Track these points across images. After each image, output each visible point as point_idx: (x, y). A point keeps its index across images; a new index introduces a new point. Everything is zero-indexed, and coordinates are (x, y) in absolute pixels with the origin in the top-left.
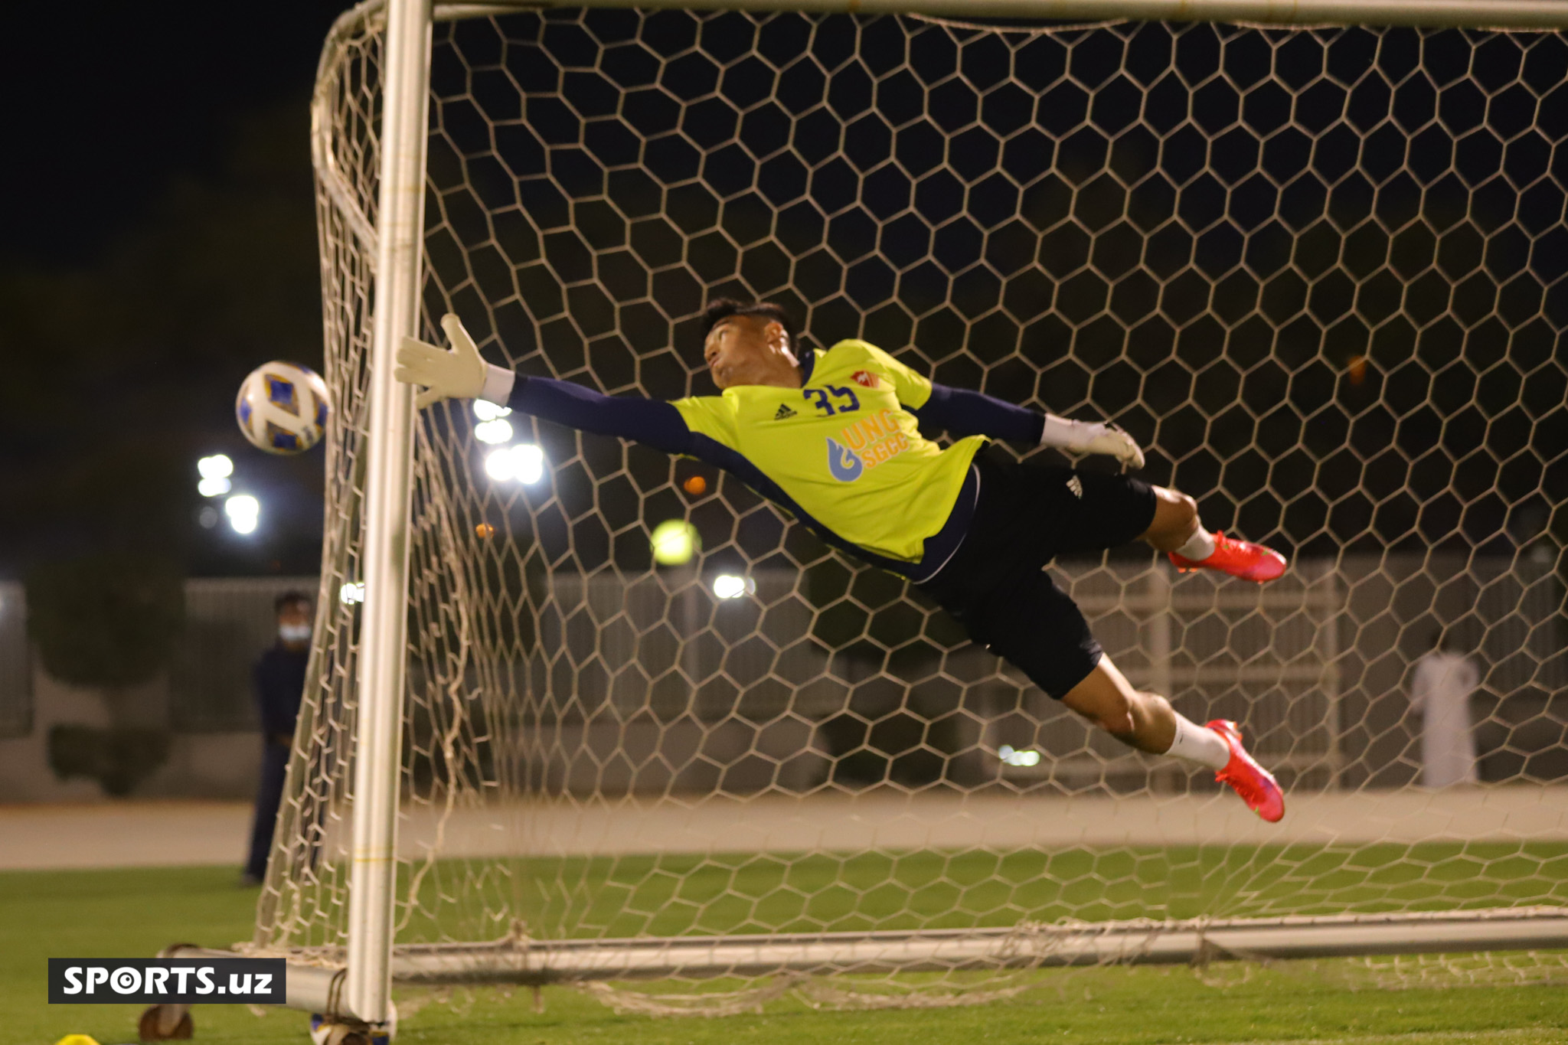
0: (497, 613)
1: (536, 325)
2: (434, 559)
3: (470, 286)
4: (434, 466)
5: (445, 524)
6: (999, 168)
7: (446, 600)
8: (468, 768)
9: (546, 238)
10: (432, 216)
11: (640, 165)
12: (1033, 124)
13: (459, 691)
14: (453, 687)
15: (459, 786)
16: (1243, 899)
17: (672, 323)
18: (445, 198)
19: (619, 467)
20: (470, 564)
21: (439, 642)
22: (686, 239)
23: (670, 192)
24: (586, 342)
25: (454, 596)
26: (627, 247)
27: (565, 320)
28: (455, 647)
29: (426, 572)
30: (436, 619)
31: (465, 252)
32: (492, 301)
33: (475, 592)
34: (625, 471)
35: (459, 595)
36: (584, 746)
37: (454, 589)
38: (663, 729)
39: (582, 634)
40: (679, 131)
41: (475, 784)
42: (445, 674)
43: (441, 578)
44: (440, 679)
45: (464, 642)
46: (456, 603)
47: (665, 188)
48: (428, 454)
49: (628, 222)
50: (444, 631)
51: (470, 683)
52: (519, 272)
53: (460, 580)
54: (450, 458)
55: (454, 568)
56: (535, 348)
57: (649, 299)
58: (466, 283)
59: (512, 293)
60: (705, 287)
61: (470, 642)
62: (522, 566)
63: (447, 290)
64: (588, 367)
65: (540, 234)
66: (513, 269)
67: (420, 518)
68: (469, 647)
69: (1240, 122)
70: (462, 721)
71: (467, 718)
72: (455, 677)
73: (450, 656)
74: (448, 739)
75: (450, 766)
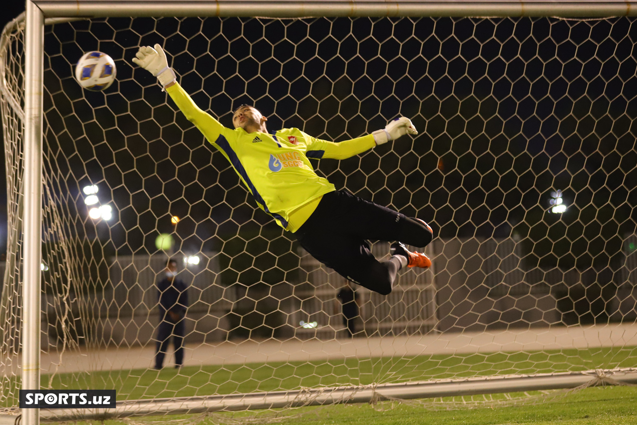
0: (82, 266)
1: (93, 147)
2: (56, 246)
3: (66, 131)
4: (55, 207)
5: (60, 230)
6: (281, 75)
7: (61, 263)
8: (72, 331)
9: (95, 110)
11: (133, 79)
12: (294, 57)
13: (67, 300)
14: (65, 298)
15: (68, 339)
16: (390, 375)
17: (148, 143)
18: (53, 96)
19: (129, 204)
20: (71, 247)
21: (58, 279)
22: (153, 108)
23: (145, 89)
24: (114, 153)
25: (64, 260)
26: (129, 113)
27: (105, 143)
28: (66, 282)
29: (52, 251)
30: (57, 270)
31: (63, 118)
32: (74, 139)
33: (73, 258)
34: (131, 205)
35: (67, 259)
36: (118, 320)
37: (64, 258)
41: (74, 338)
42: (61, 294)
43: (59, 253)
44: (59, 296)
45: (69, 280)
46: (65, 263)
47: (143, 88)
48: (52, 202)
49: (129, 102)
50: (60, 275)
51: (72, 296)
52: (85, 125)
53: (66, 254)
54: (61, 204)
55: (64, 249)
56: (93, 156)
57: (139, 133)
58: (64, 131)
59: (83, 134)
60: (161, 128)
61: (72, 279)
62: (91, 246)
63: (56, 135)
64: (115, 163)
65: (93, 109)
66: (83, 124)
67: (49, 228)
68: (71, 281)
69: (379, 55)
70: (69, 312)
71: (71, 311)
72: (66, 294)
73: (63, 286)
74: (63, 320)
75: (64, 331)
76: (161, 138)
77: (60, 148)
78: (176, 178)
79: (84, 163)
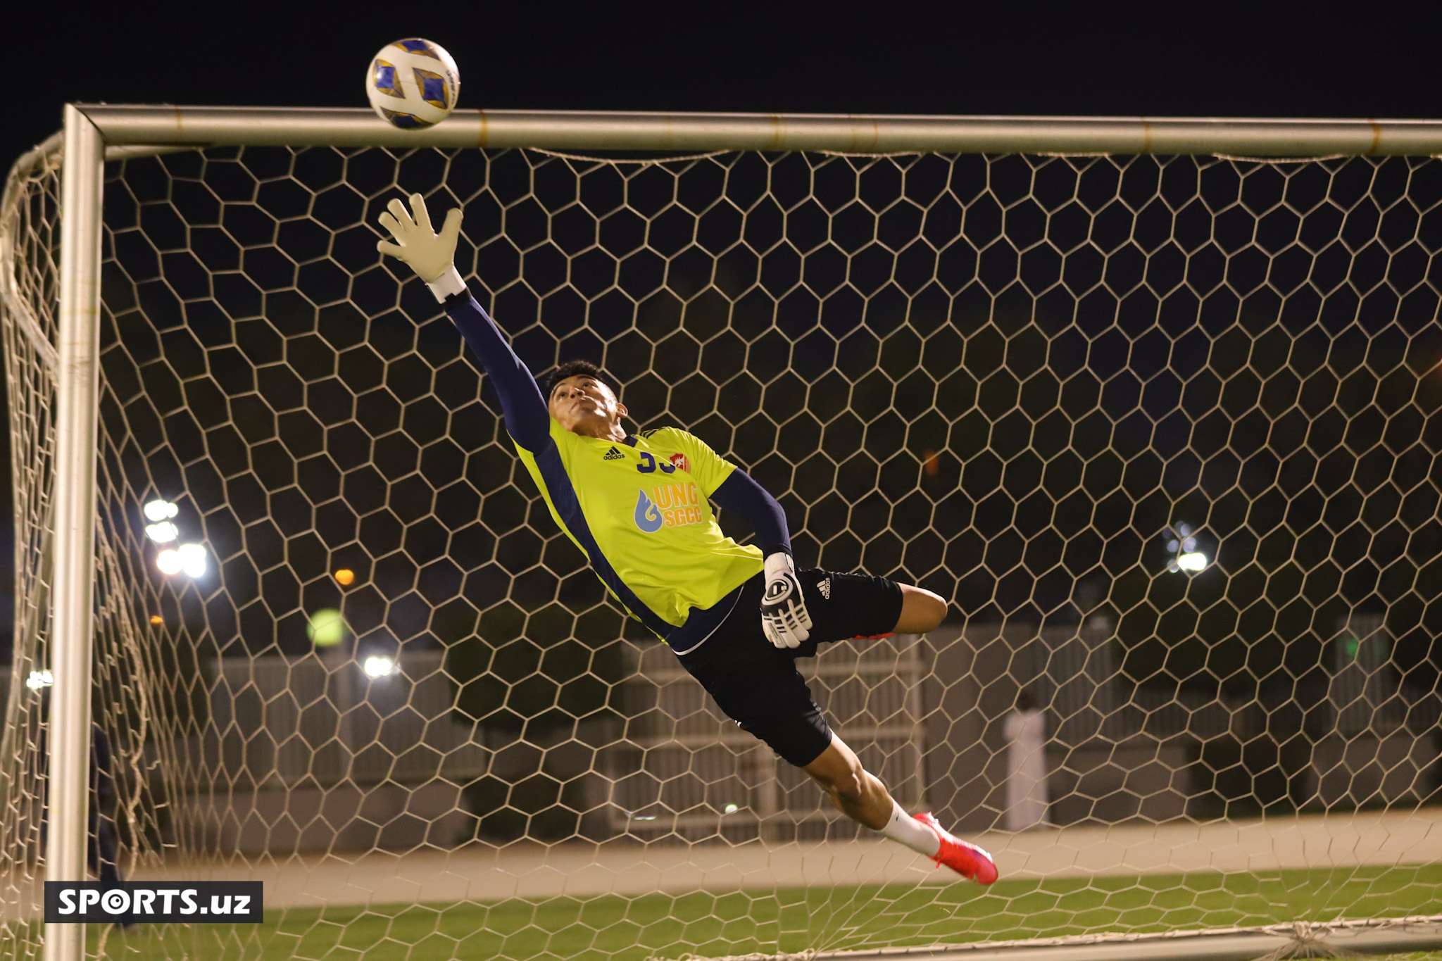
0: (172, 692)
1: (203, 432)
2: (114, 645)
3: (143, 397)
4: (113, 561)
5: (124, 612)
6: (616, 286)
7: (126, 682)
8: (149, 832)
9: (210, 353)
10: (107, 336)
11: (295, 288)
12: (646, 245)
13: (139, 763)
14: (135, 759)
15: (141, 848)
16: (846, 932)
17: (326, 429)
18: (118, 319)
19: (282, 560)
20: (147, 648)
21: (121, 719)
22: (337, 353)
23: (321, 310)
24: (249, 447)
25: (133, 678)
26: (285, 362)
27: (230, 426)
28: (136, 724)
29: (108, 656)
30: (118, 699)
31: (137, 368)
32: (162, 414)
33: (152, 673)
34: (286, 562)
35: (138, 676)
36: (254, 810)
37: (133, 673)
38: (325, 793)
39: (250, 709)
40: (329, 257)
41: (156, 847)
42: (127, 749)
43: (121, 661)
44: (122, 753)
45: (144, 719)
46: (136, 683)
47: (317, 308)
48: (107, 550)
49: (285, 339)
50: (125, 709)
51: (150, 756)
52: (186, 385)
53: (138, 663)
54: (127, 554)
55: (133, 652)
56: (203, 453)
57: (305, 408)
58: (139, 396)
59: (181, 404)
60: (355, 396)
61: (149, 719)
62: (194, 649)
63: (122, 402)
64: (251, 470)
65: (205, 351)
66: (181, 383)
67: (101, 608)
68: (148, 723)
69: (830, 240)
70: (143, 790)
71: (147, 787)
72: (136, 751)
73: (131, 731)
74: (131, 807)
75: (133, 831)
76: (354, 419)
77: (129, 433)
78: (387, 506)
79: (182, 468)
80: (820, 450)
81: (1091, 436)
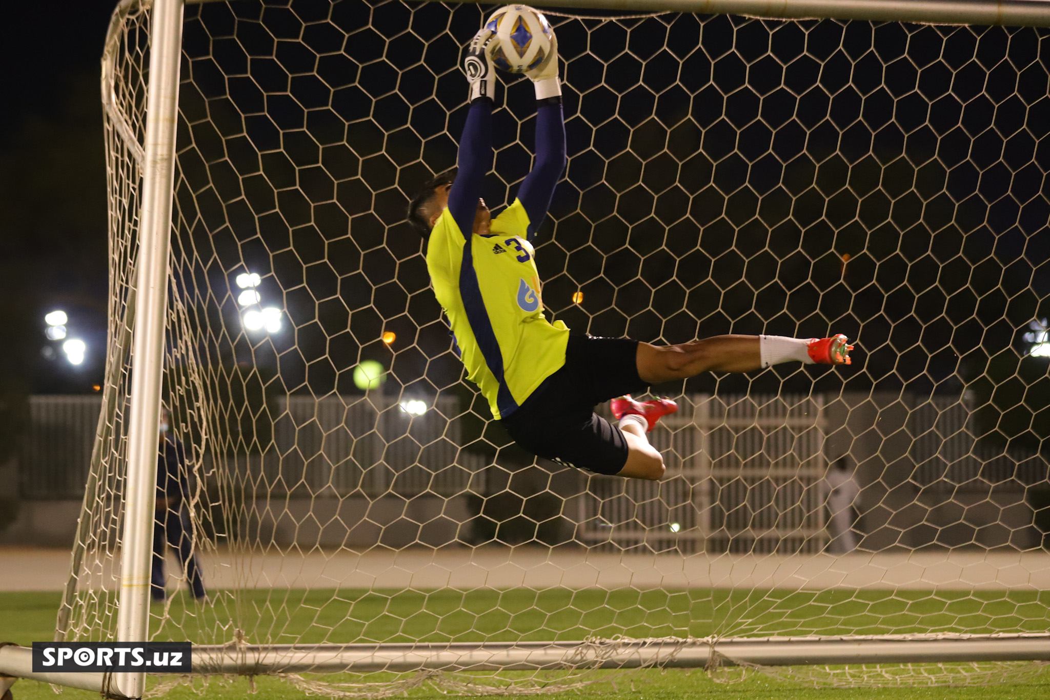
0: (226, 416)
1: (256, 217)
2: (183, 378)
3: (211, 188)
4: (184, 314)
5: (191, 353)
6: (578, 114)
7: (191, 408)
8: (206, 523)
9: (263, 156)
10: (182, 139)
11: (330, 107)
12: (603, 83)
13: (200, 470)
14: (197, 467)
15: (199, 536)
16: (741, 624)
17: (350, 218)
18: (192, 126)
19: (314, 318)
21: (186, 435)
22: (361, 159)
23: (349, 126)
24: (290, 230)
25: (196, 404)
26: (320, 164)
27: (277, 213)
28: (198, 441)
29: (178, 387)
30: (185, 421)
31: (207, 165)
32: (224, 201)
33: (212, 401)
34: (316, 320)
35: (200, 403)
36: (286, 510)
37: (197, 401)
38: (341, 500)
40: (357, 84)
41: (210, 536)
42: (190, 460)
43: (188, 392)
44: (187, 462)
45: (204, 437)
46: (199, 409)
47: (347, 124)
48: (180, 305)
49: (321, 147)
50: (190, 429)
51: (208, 464)
52: (244, 180)
53: (201, 393)
55: (197, 385)
56: (255, 233)
57: (335, 200)
58: (208, 187)
59: (240, 194)
60: (374, 193)
61: (208, 436)
62: (244, 384)
63: (194, 192)
64: (291, 247)
65: (259, 154)
66: (240, 178)
67: (174, 350)
68: (207, 439)
69: (747, 84)
70: (202, 491)
71: (205, 489)
72: (198, 460)
73: (194, 445)
74: (193, 504)
75: (193, 522)
76: (372, 211)
77: (199, 215)
78: (395, 279)
79: (239, 244)
80: (733, 247)
81: (947, 244)
